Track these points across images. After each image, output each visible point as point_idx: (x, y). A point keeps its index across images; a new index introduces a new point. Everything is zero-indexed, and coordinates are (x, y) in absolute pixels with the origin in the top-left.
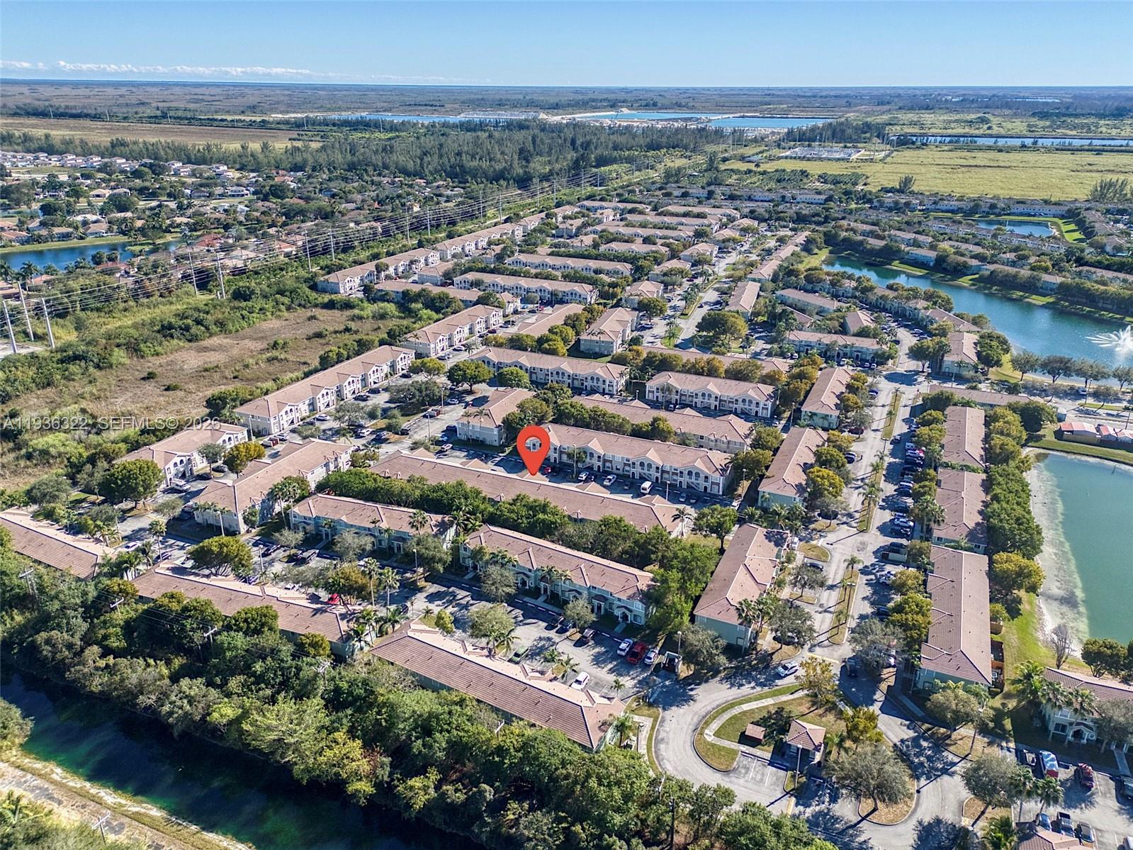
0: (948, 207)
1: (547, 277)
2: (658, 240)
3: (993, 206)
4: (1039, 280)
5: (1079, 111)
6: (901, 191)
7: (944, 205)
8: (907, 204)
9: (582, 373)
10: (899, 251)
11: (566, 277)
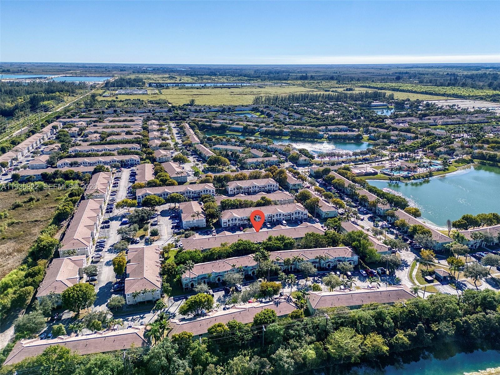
0: (214, 110)
1: (110, 155)
2: (133, 133)
3: (229, 109)
4: (283, 131)
5: (199, 73)
6: (191, 105)
7: (213, 109)
8: (200, 110)
9: (197, 190)
10: (227, 127)
11: (119, 154)
